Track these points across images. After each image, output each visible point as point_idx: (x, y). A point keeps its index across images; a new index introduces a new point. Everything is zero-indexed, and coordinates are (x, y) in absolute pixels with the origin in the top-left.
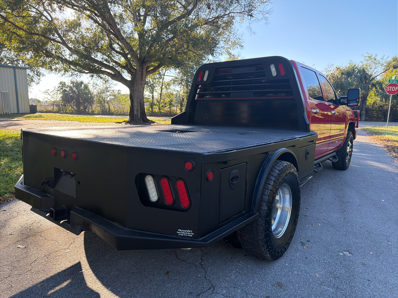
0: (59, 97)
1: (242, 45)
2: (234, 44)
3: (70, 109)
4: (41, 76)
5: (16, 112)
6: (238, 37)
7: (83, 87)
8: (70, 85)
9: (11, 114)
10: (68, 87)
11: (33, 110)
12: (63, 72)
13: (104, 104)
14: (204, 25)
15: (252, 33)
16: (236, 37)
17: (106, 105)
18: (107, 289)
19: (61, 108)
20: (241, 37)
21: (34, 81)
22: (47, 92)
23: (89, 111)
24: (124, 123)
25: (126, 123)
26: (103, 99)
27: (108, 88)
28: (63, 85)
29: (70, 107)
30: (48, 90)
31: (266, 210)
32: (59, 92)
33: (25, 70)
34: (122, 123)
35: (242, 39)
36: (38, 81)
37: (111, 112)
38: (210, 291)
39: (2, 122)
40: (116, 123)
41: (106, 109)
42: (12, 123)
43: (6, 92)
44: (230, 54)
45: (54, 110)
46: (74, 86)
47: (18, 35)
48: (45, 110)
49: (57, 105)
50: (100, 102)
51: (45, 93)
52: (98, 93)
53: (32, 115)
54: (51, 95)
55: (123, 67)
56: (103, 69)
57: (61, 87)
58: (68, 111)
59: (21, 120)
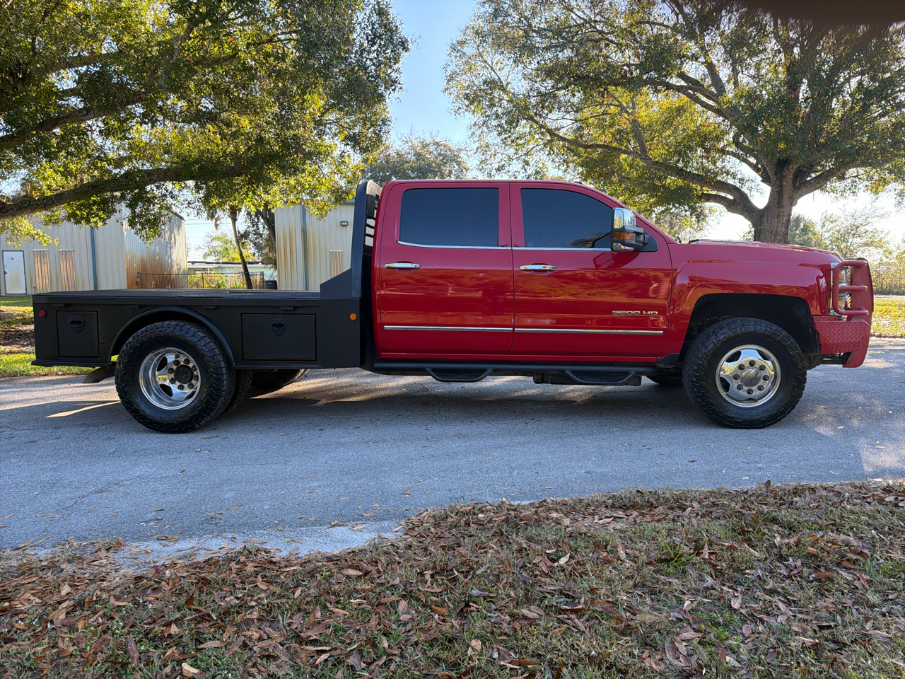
56: (713, 192)
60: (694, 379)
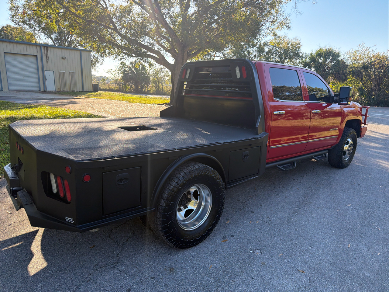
0: (121, 76)
1: (289, 26)
2: (282, 24)
3: (129, 88)
4: (105, 57)
5: (81, 90)
6: (285, 17)
7: (140, 68)
8: (129, 65)
9: (77, 92)
10: (128, 67)
11: (96, 88)
12: (114, 56)
13: (158, 84)
14: (243, 7)
15: (298, 13)
16: (283, 18)
17: (160, 84)
18: (42, 252)
19: (122, 87)
20: (289, 17)
21: (99, 62)
22: (110, 72)
23: (145, 90)
24: (165, 105)
25: (167, 105)
26: (157, 79)
27: (163, 69)
28: (123, 65)
29: (129, 86)
30: (112, 69)
31: (164, 206)
32: (120, 72)
33: (89, 53)
34: (163, 105)
35: (289, 19)
36: (102, 62)
37: (164, 92)
38: (112, 266)
39: (65, 100)
40: (158, 105)
41: (160, 89)
42: (72, 101)
43: (73, 72)
44: (275, 35)
45: (116, 89)
46: (133, 67)
47: (77, 23)
48: (108, 88)
49: (119, 84)
50: (155, 82)
51: (108, 73)
52: (154, 74)
53: (94, 93)
54: (113, 74)
55: (167, 51)
56: (149, 53)
57: (122, 67)
58: (127, 90)
59: (83, 98)
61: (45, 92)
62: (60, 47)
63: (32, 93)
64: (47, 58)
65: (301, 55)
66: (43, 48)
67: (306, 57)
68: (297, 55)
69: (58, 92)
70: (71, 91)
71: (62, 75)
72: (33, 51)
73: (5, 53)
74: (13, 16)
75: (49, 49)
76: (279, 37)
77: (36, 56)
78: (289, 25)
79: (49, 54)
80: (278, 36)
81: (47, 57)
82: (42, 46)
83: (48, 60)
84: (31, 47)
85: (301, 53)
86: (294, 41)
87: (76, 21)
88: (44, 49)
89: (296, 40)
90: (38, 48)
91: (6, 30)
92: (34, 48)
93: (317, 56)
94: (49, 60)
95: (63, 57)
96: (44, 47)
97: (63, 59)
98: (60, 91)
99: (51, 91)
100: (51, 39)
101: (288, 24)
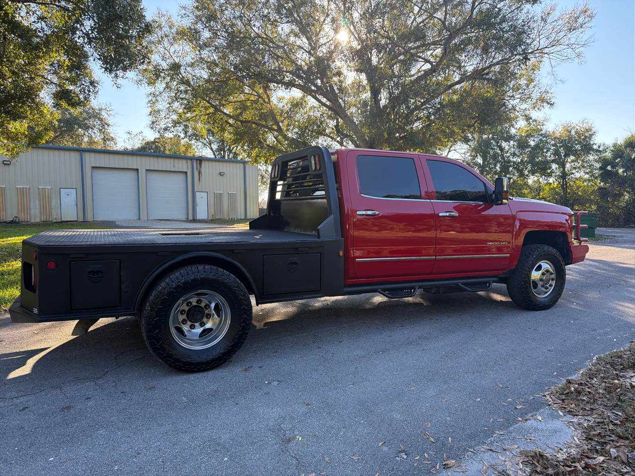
1: (552, 103)
5: (243, 217)
6: (543, 90)
9: (237, 220)
15: (557, 82)
16: (540, 91)
20: (550, 89)
35: (551, 92)
43: (233, 192)
44: (528, 118)
60: (523, 283)
61: (195, 221)
62: (222, 160)
63: (177, 222)
64: (199, 175)
65: (595, 147)
66: (195, 162)
67: (605, 151)
68: (588, 148)
69: (211, 220)
70: (229, 219)
71: (219, 197)
72: (182, 165)
73: (147, 170)
74: (153, 123)
75: (203, 163)
76: (535, 121)
77: (186, 173)
78: (553, 101)
79: (203, 170)
80: (533, 119)
81: (200, 173)
82: (194, 159)
83: (201, 178)
84: (180, 161)
85: (596, 144)
86: (581, 125)
87: (229, 123)
88: (197, 163)
89: (585, 124)
90: (189, 162)
91: (158, 142)
92: (184, 161)
93: (626, 147)
94: (203, 178)
95: (220, 173)
96: (197, 160)
97: (221, 175)
98: (214, 219)
99: (202, 219)
100: (212, 149)
101: (550, 99)
